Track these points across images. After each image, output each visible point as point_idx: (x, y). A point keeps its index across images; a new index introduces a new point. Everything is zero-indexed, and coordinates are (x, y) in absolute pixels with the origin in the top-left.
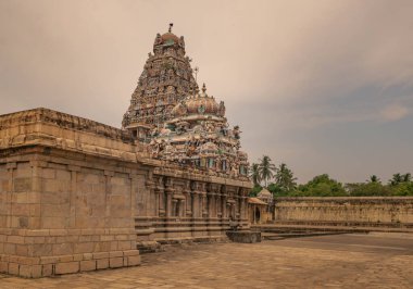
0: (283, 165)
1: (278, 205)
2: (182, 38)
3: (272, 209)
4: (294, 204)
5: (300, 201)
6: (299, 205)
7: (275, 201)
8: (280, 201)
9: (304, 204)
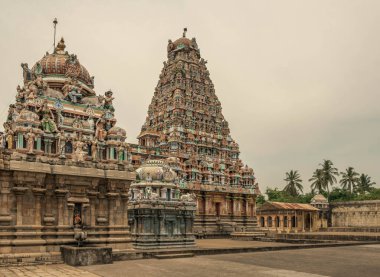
0: (351, 169)
1: (335, 210)
2: (194, 40)
3: (327, 215)
4: (353, 209)
5: (359, 206)
6: (360, 209)
7: (331, 207)
8: (337, 206)
9: (365, 209)
